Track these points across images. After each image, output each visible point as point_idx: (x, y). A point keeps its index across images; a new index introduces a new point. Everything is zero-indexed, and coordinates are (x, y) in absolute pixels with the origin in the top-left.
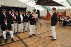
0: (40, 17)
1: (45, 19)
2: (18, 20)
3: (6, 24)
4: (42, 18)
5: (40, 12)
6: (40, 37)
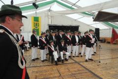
2: (73, 42)
3: (63, 45)
4: (104, 41)
6: (100, 62)
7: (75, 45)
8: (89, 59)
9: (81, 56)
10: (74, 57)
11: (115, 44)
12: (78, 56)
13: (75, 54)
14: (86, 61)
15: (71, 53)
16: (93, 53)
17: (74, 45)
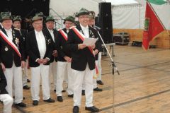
0: (115, 34)
1: (137, 44)
2: (28, 54)
4: (124, 40)
5: (114, 12)
7: (37, 65)
9: (60, 99)
11: (154, 47)
12: (50, 101)
13: (41, 95)
15: (26, 88)
16: (96, 86)
17: (34, 64)
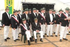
8: (64, 39)
10: (48, 36)
12: (52, 36)
14: (61, 41)
